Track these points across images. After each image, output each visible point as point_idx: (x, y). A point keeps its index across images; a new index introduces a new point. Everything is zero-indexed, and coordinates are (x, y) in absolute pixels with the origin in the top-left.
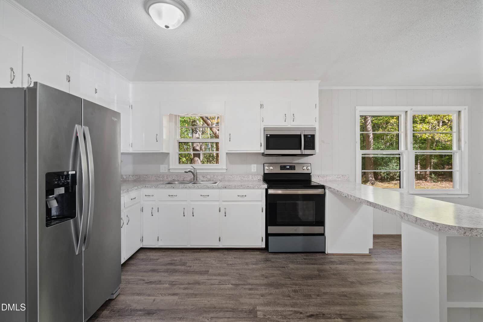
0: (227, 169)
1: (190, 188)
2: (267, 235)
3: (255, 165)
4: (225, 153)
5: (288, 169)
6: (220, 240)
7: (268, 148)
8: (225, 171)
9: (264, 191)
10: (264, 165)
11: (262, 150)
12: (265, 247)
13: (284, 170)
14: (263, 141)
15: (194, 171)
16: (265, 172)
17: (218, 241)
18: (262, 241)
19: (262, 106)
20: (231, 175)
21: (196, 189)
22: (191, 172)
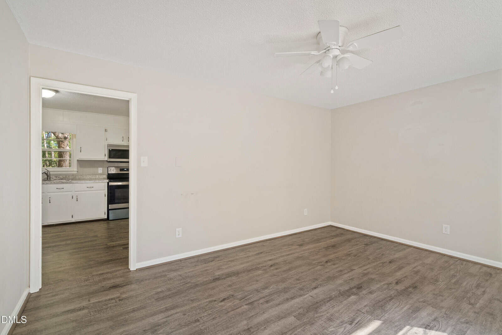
0: (77, 171)
1: (47, 184)
2: (108, 210)
3: (101, 168)
4: (76, 161)
5: (126, 171)
6: (72, 217)
7: (110, 157)
8: (76, 173)
9: (107, 184)
10: (108, 168)
11: (106, 158)
12: (106, 218)
13: (123, 171)
14: (107, 153)
15: (48, 173)
16: (109, 173)
17: (71, 218)
18: (105, 214)
19: (106, 130)
20: (81, 176)
21: (53, 184)
22: (46, 173)
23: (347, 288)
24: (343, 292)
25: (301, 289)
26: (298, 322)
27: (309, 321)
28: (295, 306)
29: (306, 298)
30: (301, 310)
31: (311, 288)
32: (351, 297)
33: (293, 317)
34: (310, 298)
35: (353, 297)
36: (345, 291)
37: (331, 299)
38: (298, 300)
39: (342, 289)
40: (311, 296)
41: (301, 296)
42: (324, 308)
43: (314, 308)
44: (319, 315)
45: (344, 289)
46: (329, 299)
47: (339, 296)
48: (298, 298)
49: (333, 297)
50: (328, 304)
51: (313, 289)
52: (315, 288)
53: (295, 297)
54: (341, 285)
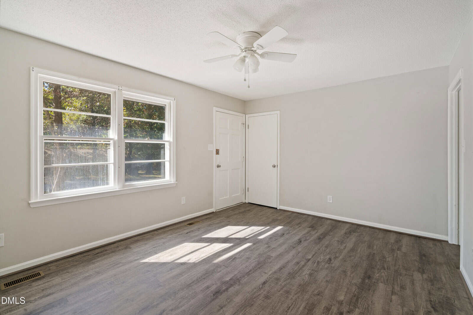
23: (232, 290)
24: (236, 284)
25: (278, 279)
26: (268, 254)
27: (262, 255)
28: (275, 263)
29: (270, 271)
30: (269, 261)
31: (268, 282)
32: (229, 278)
33: (273, 256)
34: (266, 272)
35: (228, 279)
36: (234, 285)
37: (248, 274)
38: (276, 268)
39: (237, 287)
40: (266, 273)
41: (275, 272)
42: (253, 265)
43: (261, 264)
44: (256, 260)
45: (234, 288)
46: (250, 273)
47: (240, 277)
48: (277, 270)
49: (246, 275)
50: (251, 268)
51: (267, 281)
52: (264, 283)
53: (279, 270)
54: (237, 293)
